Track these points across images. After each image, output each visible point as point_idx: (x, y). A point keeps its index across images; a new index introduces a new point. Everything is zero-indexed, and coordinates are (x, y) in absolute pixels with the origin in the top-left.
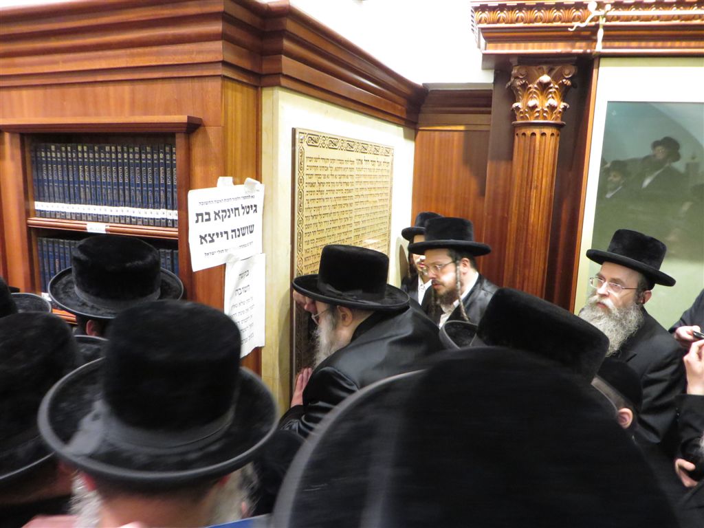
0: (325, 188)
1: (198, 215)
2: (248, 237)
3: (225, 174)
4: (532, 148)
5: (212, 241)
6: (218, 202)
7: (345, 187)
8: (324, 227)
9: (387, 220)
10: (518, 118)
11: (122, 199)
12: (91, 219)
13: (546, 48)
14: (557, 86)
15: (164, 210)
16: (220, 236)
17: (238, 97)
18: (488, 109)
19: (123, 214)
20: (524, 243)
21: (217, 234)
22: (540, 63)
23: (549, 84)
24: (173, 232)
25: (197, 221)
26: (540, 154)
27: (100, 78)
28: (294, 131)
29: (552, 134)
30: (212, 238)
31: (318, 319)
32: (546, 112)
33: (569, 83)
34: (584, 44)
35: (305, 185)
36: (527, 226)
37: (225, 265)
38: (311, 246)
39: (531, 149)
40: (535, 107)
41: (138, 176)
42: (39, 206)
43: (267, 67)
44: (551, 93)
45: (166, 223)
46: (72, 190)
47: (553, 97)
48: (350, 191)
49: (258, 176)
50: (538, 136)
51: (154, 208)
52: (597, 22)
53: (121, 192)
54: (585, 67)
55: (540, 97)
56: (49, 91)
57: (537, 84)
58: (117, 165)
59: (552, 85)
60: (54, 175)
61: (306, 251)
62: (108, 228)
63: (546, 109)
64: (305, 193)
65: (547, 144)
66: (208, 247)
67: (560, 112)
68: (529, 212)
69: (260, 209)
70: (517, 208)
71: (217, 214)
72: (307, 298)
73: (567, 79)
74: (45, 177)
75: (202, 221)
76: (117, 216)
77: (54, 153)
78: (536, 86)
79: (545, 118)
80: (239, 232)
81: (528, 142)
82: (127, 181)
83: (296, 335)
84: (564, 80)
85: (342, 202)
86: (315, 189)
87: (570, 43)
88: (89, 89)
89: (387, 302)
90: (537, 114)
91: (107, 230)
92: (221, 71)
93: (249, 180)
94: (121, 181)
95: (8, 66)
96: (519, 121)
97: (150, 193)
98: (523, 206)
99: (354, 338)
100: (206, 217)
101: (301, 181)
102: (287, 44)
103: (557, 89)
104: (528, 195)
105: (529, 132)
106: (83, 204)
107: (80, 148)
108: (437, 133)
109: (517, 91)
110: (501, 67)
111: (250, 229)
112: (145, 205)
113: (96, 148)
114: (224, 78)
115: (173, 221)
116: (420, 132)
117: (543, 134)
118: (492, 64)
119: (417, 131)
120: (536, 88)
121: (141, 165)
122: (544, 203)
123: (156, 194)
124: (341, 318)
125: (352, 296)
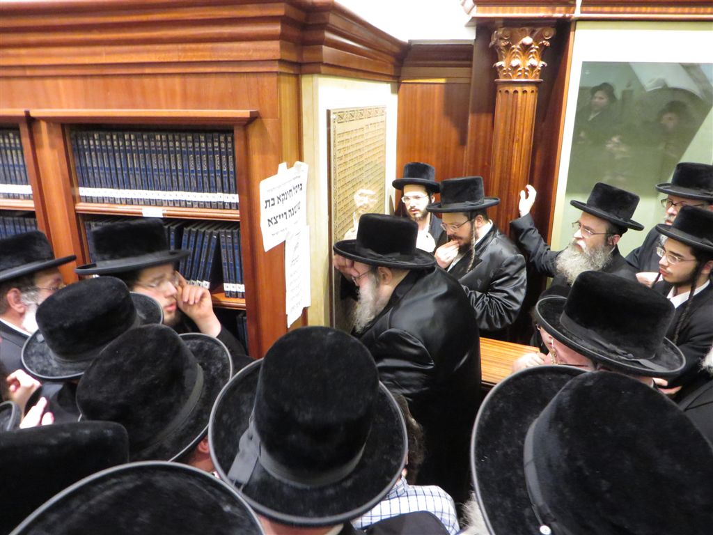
0: (348, 159)
1: (266, 202)
2: (298, 213)
3: (282, 161)
4: (515, 105)
5: (276, 222)
6: (279, 187)
10: (501, 76)
11: (175, 184)
12: (143, 203)
13: (529, 12)
14: (537, 47)
15: (221, 194)
18: (468, 63)
19: (178, 198)
21: (280, 216)
22: (523, 25)
23: (531, 45)
24: (234, 214)
25: (266, 207)
26: (521, 110)
27: (148, 71)
28: (328, 113)
29: (532, 92)
30: (276, 220)
31: (357, 279)
32: (527, 71)
33: (548, 44)
34: (563, 8)
35: (337, 160)
36: (510, 175)
37: (284, 242)
39: (514, 106)
40: (518, 67)
41: (191, 163)
42: (84, 191)
43: (307, 56)
44: (532, 53)
45: (223, 206)
46: (120, 177)
47: (533, 57)
49: (301, 158)
50: (520, 94)
51: (210, 192)
53: (174, 178)
54: (563, 29)
55: (522, 57)
56: (89, 81)
57: (521, 45)
58: (169, 153)
59: (533, 46)
60: (92, 161)
62: (166, 212)
63: (527, 69)
64: (337, 167)
65: (527, 101)
66: (274, 228)
67: (539, 70)
68: (511, 163)
69: (304, 187)
70: (500, 160)
71: (279, 198)
73: (546, 40)
74: (89, 165)
75: (269, 206)
76: (171, 201)
77: (95, 141)
78: (519, 47)
79: (526, 77)
80: (293, 211)
81: (511, 99)
82: (180, 168)
84: (544, 42)
85: (358, 168)
86: (343, 161)
87: (551, 8)
88: (135, 81)
90: (519, 73)
91: (164, 215)
92: (276, 68)
93: (298, 163)
94: (174, 168)
95: (43, 56)
96: (501, 80)
97: (206, 179)
98: (505, 158)
100: (272, 202)
101: (335, 157)
102: (329, 35)
103: (537, 49)
104: (510, 148)
105: (511, 90)
106: (134, 189)
107: (126, 137)
108: (418, 85)
109: (500, 50)
110: (484, 27)
111: (298, 206)
112: (200, 188)
113: (145, 137)
114: (278, 74)
115: (230, 204)
116: (402, 85)
117: (525, 92)
118: (474, 23)
119: (399, 83)
120: (518, 49)
121: (194, 153)
122: (524, 156)
123: (212, 179)
124: (382, 277)
125: (391, 258)
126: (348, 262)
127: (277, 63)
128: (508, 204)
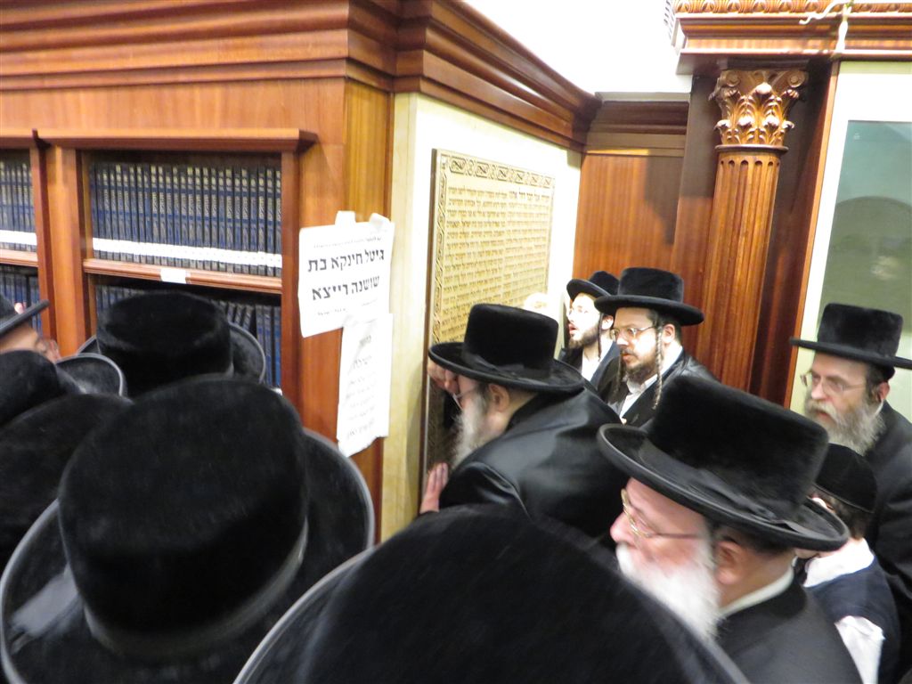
0: (470, 229)
1: (311, 262)
2: (372, 290)
3: (345, 208)
4: (742, 181)
6: (336, 245)
7: (494, 228)
8: (468, 281)
9: (544, 272)
10: (723, 140)
11: (207, 238)
12: (166, 263)
13: (767, 47)
14: (779, 99)
15: (263, 254)
16: (337, 289)
17: (365, 106)
18: (681, 128)
19: (209, 258)
20: (725, 310)
21: (334, 288)
22: (758, 67)
23: (768, 95)
24: (274, 283)
25: (310, 270)
26: (752, 189)
27: (182, 77)
28: (434, 153)
29: (771, 164)
30: (328, 294)
32: (763, 133)
33: (796, 94)
34: (819, 42)
35: (446, 224)
36: (732, 286)
37: (342, 329)
38: (451, 305)
39: (741, 184)
40: (748, 126)
41: (229, 208)
42: (99, 244)
43: (402, 66)
44: (771, 107)
45: (265, 271)
46: (142, 225)
47: (773, 114)
48: (500, 233)
49: (386, 212)
50: (751, 166)
51: (250, 251)
52: (840, 13)
53: (207, 229)
54: (819, 73)
55: (757, 113)
56: (115, 94)
57: (753, 96)
58: (202, 193)
59: (772, 97)
60: (120, 204)
61: (445, 312)
62: (189, 276)
63: (763, 129)
64: (446, 235)
65: (762, 177)
66: (322, 303)
67: (782, 133)
68: (734, 266)
69: (387, 255)
70: (719, 261)
71: (334, 261)
72: (447, 372)
73: (793, 89)
74: (107, 207)
75: (316, 270)
76: (200, 261)
77: (120, 175)
78: (751, 98)
79: (761, 141)
80: (360, 285)
81: (737, 174)
82: (214, 214)
83: (430, 422)
84: (790, 91)
85: (490, 248)
86: (458, 230)
87: (801, 41)
88: (167, 92)
89: (554, 382)
90: (751, 136)
91: (187, 279)
92: (344, 70)
93: (376, 216)
94: (207, 214)
95: (64, 60)
96: (725, 145)
97: (245, 232)
98: (726, 259)
99: (510, 426)
100: (321, 265)
101: (442, 219)
102: (431, 36)
103: (779, 102)
104: (733, 244)
105: (738, 159)
106: (157, 242)
107: (153, 170)
108: (611, 158)
109: (724, 104)
110: (704, 71)
111: (374, 281)
112: (237, 245)
113: (175, 171)
114: (349, 80)
115: (274, 269)
116: (587, 157)
117: (758, 163)
118: (689, 67)
119: (584, 155)
120: (750, 101)
121: (233, 194)
122: (755, 255)
123: (253, 232)
124: (494, 400)
125: (509, 372)
126: (448, 375)
127: (344, 63)
128: (727, 327)
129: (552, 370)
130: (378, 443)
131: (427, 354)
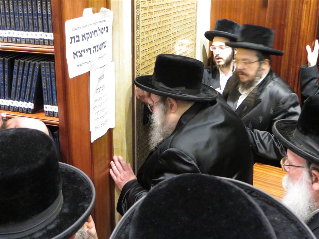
0: (153, 10)
1: (71, 38)
2: (103, 50)
3: (87, 6)
5: (81, 56)
6: (83, 27)
7: (166, 7)
8: (153, 39)
9: (194, 28)
11: (8, 24)
15: (42, 33)
16: (86, 52)
19: (10, 36)
20: (296, 45)
21: (84, 51)
24: (50, 49)
25: (71, 43)
30: (81, 54)
31: (152, 107)
35: (141, 9)
36: (299, 32)
37: (89, 72)
38: (145, 54)
41: (20, 8)
45: (43, 42)
48: (169, 10)
49: (108, 6)
51: (34, 31)
53: (8, 19)
61: (142, 58)
64: (141, 15)
66: (78, 60)
68: (301, 20)
69: (110, 29)
70: (292, 18)
71: (83, 36)
72: (145, 92)
75: (75, 42)
76: (5, 37)
80: (97, 48)
82: (12, 11)
83: (137, 119)
85: (164, 19)
86: (147, 11)
89: (202, 96)
93: (103, 9)
94: (7, 11)
97: (30, 21)
98: (296, 17)
100: (77, 39)
101: (138, 6)
104: (300, 8)
111: (104, 45)
112: (26, 28)
115: (49, 40)
122: (312, 15)
123: (35, 21)
124: (170, 106)
125: (178, 91)
126: (146, 93)
129: (201, 89)
130: (110, 131)
131: (134, 83)
